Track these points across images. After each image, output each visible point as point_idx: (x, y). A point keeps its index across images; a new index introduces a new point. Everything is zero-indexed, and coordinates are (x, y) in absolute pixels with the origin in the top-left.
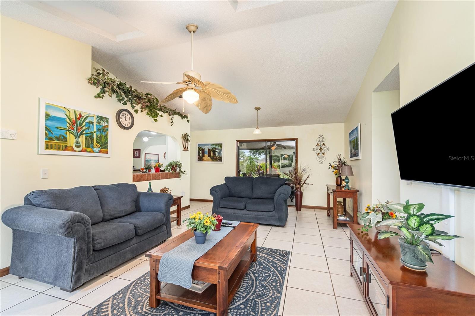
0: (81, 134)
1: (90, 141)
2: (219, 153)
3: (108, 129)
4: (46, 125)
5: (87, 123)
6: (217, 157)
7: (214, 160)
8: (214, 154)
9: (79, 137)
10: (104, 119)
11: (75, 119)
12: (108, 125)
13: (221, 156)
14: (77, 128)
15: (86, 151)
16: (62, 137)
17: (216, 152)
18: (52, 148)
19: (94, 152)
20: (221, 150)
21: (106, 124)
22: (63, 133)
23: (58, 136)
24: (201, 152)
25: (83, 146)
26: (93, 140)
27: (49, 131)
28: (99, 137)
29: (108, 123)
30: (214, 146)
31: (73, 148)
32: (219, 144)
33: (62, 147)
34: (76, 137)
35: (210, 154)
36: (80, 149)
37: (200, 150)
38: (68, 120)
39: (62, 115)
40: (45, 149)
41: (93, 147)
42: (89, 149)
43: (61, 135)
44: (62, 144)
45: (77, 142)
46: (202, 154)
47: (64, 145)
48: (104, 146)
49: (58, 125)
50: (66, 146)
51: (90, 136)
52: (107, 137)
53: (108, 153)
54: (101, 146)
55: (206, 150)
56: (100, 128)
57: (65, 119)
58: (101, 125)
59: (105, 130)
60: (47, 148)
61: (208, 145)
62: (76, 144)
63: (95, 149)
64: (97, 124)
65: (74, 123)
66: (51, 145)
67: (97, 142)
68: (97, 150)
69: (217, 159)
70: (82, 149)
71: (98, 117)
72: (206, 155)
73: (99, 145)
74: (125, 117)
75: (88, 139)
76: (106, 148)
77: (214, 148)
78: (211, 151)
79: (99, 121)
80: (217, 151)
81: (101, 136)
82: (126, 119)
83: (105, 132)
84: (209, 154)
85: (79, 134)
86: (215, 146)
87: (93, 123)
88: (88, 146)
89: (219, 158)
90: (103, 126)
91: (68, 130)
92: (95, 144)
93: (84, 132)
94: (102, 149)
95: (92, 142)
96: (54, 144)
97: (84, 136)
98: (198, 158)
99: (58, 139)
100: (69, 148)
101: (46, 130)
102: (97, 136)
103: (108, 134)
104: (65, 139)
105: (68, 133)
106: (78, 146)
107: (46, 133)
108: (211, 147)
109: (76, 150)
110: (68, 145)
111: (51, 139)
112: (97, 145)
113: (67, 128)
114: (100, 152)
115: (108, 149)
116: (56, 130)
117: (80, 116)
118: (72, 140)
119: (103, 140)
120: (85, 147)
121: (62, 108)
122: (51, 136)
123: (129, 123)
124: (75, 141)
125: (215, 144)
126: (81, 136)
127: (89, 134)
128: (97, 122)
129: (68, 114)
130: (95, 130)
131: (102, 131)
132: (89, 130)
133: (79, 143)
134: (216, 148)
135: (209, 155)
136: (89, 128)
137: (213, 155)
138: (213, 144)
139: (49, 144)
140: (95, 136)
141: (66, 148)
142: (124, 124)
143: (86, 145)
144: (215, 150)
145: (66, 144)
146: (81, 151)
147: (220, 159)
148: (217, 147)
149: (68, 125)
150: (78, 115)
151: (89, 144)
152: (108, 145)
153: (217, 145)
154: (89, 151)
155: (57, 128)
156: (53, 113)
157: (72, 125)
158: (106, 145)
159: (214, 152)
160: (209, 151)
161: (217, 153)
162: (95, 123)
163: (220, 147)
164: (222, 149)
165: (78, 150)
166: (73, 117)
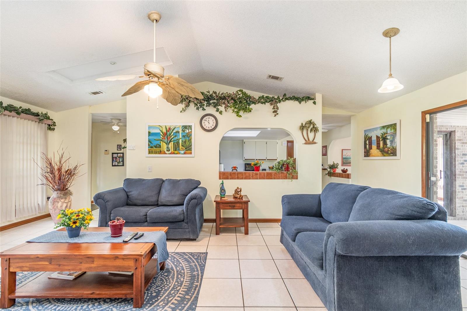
0: (170, 141)
1: (177, 146)
2: (392, 142)
3: (191, 135)
4: (148, 139)
5: (175, 132)
6: (389, 148)
7: (385, 154)
8: (385, 143)
9: (169, 144)
10: (188, 127)
11: (166, 132)
12: (191, 132)
13: (395, 146)
14: (167, 138)
15: (174, 153)
16: (158, 145)
17: (388, 139)
18: (152, 153)
19: (180, 154)
20: (394, 135)
21: (190, 131)
22: (158, 142)
23: (155, 145)
24: (367, 142)
25: (172, 150)
26: (179, 144)
27: (151, 142)
28: (184, 142)
29: (191, 129)
30: (384, 131)
31: (165, 152)
32: (391, 125)
33: (158, 152)
34: (166, 144)
35: (380, 144)
36: (170, 152)
37: (367, 140)
38: (161, 133)
39: (158, 131)
40: (148, 154)
41: (179, 150)
42: (176, 152)
43: (157, 144)
44: (158, 150)
45: (167, 148)
46: (369, 146)
47: (159, 150)
48: (188, 149)
49: (155, 138)
50: (160, 151)
51: (177, 142)
52: (191, 141)
53: (191, 154)
54: (186, 149)
55: (374, 139)
56: (185, 134)
57: (159, 133)
58: (186, 132)
59: (189, 136)
60: (149, 153)
61: (375, 129)
62: (167, 149)
63: (181, 151)
64: (182, 132)
65: (165, 134)
66: (152, 151)
67: (182, 146)
68: (183, 152)
69: (389, 152)
70: (171, 152)
71: (183, 126)
72: (374, 147)
73: (184, 148)
74: (209, 121)
75: (176, 144)
76: (190, 150)
77: (385, 134)
78: (381, 139)
79: (184, 129)
80: (389, 137)
81: (185, 141)
82: (209, 123)
83: (189, 137)
84: (378, 145)
85: (169, 141)
86: (385, 129)
87: (178, 132)
88: (175, 149)
89: (392, 150)
90: (187, 133)
91: (161, 140)
92: (180, 148)
93: (172, 140)
94: (187, 150)
95: (179, 146)
96: (153, 150)
97: (172, 142)
98: (365, 153)
99: (156, 147)
100: (163, 152)
101: (149, 142)
102: (182, 141)
103: (191, 138)
104: (160, 146)
105: (162, 142)
106: (168, 150)
107: (148, 144)
108: (379, 133)
109: (167, 153)
110: (162, 150)
111: (152, 147)
112: (182, 149)
113: (161, 139)
114: (185, 153)
115: (191, 150)
116: (154, 141)
117: (170, 129)
118: (164, 146)
119: (187, 143)
120: (174, 150)
121: (158, 127)
122: (151, 145)
123: (213, 125)
124: (166, 147)
125: (385, 126)
126: (170, 143)
127: (176, 141)
128: (182, 131)
129: (161, 130)
130: (181, 137)
131: (186, 137)
132: (176, 138)
133: (169, 148)
134: (387, 133)
135: (378, 147)
136: (176, 136)
137: (383, 145)
138: (383, 127)
139: (151, 150)
140: (180, 141)
141: (160, 152)
142: (207, 127)
143: (174, 149)
144: (386, 136)
145: (160, 150)
146: (171, 154)
147: (393, 153)
148: (389, 131)
149: (161, 137)
150: (168, 129)
151: (176, 148)
152: (191, 148)
153: (388, 128)
154: (176, 153)
155: (155, 140)
156: (153, 131)
157: (164, 136)
158: (190, 148)
159: (385, 139)
160: (378, 140)
161: (388, 142)
162: (181, 132)
163: (393, 131)
164: (396, 133)
165: (169, 153)
166: (164, 131)
